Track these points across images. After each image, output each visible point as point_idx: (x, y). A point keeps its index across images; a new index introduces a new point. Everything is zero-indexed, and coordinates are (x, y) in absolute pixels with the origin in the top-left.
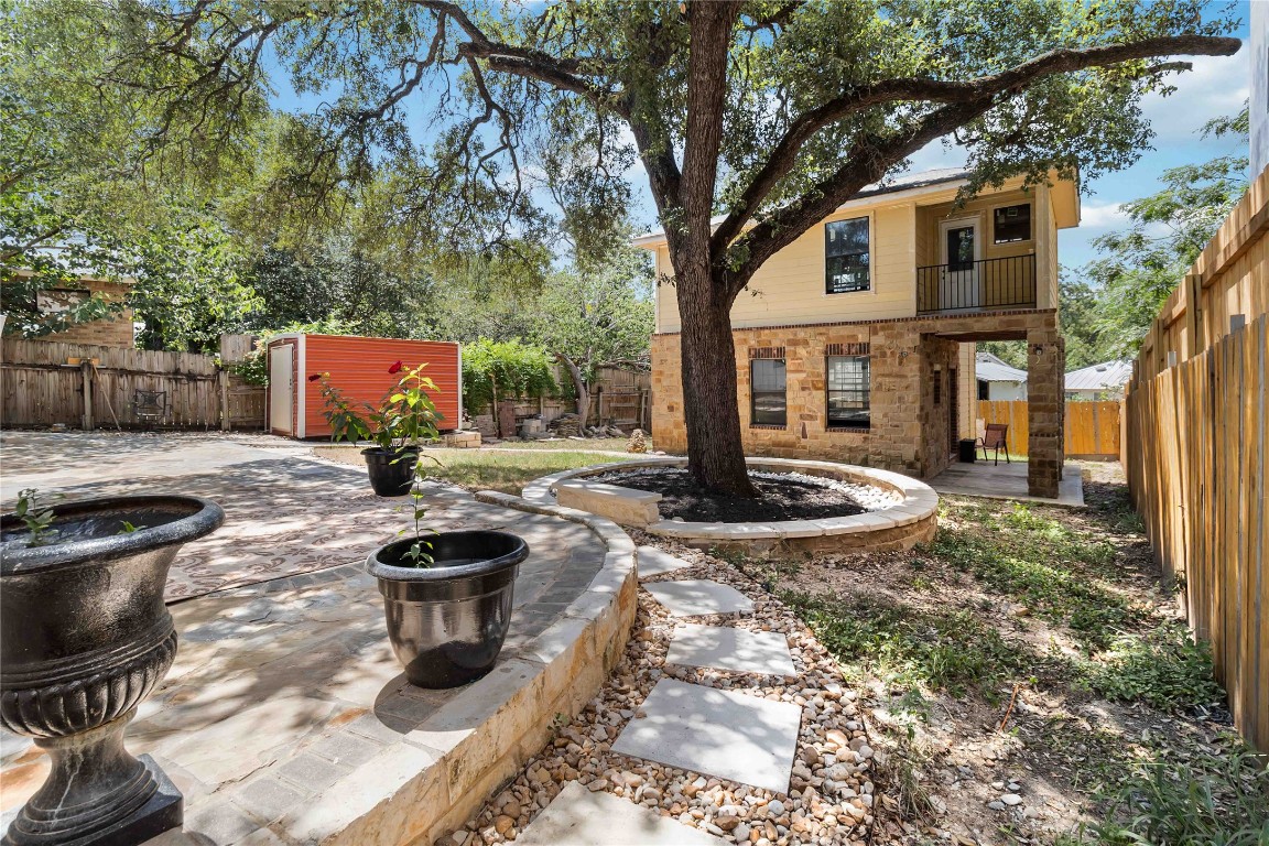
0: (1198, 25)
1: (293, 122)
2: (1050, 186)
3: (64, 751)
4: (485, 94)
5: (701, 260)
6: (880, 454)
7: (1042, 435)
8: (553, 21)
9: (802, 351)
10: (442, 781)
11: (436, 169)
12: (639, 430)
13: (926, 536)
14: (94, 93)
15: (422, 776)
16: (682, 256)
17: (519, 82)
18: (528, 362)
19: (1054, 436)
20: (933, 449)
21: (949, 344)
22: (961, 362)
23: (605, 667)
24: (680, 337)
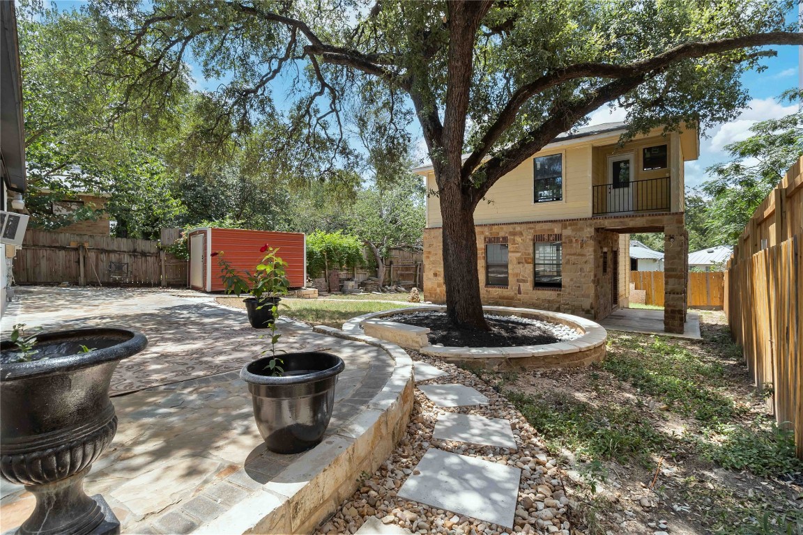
0: (783, 25)
1: (203, 97)
2: (681, 133)
3: (43, 494)
4: (320, 78)
5: (455, 180)
6: (568, 304)
7: (674, 293)
8: (363, 32)
9: (518, 239)
10: (287, 516)
11: (290, 125)
12: (415, 288)
13: (599, 357)
14: (83, 80)
15: (274, 513)
16: (443, 178)
17: (342, 71)
18: (347, 245)
19: (681, 294)
20: (602, 302)
21: (613, 235)
22: (620, 246)
23: (393, 440)
24: (441, 230)
